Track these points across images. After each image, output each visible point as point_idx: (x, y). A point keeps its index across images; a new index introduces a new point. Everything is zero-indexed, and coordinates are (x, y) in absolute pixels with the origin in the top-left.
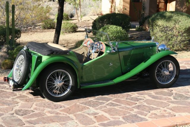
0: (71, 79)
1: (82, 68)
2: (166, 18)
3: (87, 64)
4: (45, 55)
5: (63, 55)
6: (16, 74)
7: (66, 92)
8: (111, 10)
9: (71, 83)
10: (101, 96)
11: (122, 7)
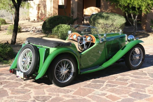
0: (73, 67)
1: (80, 57)
2: (104, 17)
3: (84, 53)
4: (52, 47)
5: (66, 47)
6: (21, 66)
7: (69, 78)
8: (38, 15)
9: (73, 70)
10: (94, 79)
11: (52, 12)
